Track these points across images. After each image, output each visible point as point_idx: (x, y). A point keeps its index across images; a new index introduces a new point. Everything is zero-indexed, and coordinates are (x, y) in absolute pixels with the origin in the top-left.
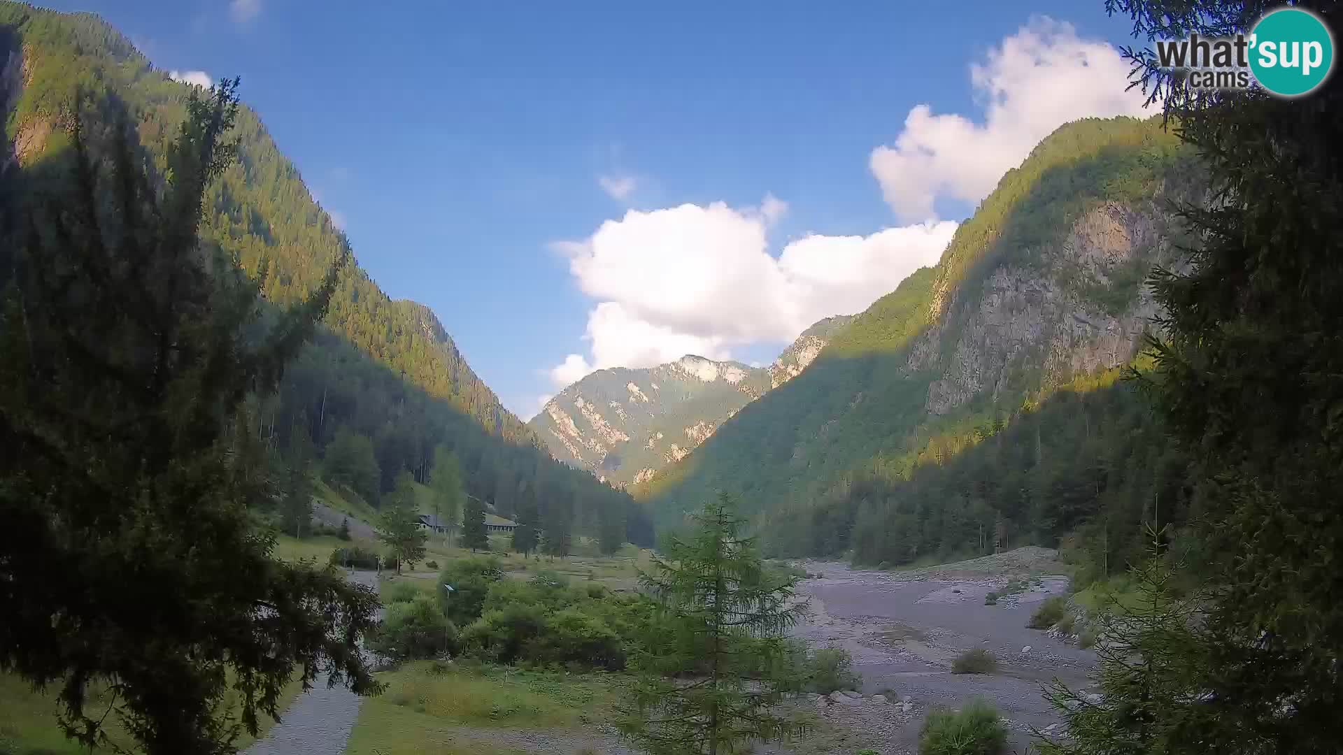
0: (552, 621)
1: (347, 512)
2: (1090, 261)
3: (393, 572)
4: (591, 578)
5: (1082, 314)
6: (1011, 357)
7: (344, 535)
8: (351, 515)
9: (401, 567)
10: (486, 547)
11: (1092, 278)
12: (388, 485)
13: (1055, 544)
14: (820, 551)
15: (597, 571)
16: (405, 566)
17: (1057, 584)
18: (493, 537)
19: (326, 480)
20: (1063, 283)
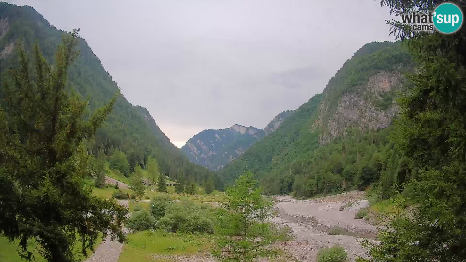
0: (189, 217)
1: (118, 179)
2: (375, 91)
3: (134, 200)
4: (203, 202)
5: (372, 110)
6: (348, 124)
7: (117, 187)
8: (119, 180)
9: (136, 199)
10: (166, 191)
11: (376, 97)
12: (132, 170)
13: (363, 190)
14: (282, 192)
15: (205, 199)
16: (138, 198)
17: (364, 203)
18: (168, 188)
19: (111, 168)
20: (366, 99)
